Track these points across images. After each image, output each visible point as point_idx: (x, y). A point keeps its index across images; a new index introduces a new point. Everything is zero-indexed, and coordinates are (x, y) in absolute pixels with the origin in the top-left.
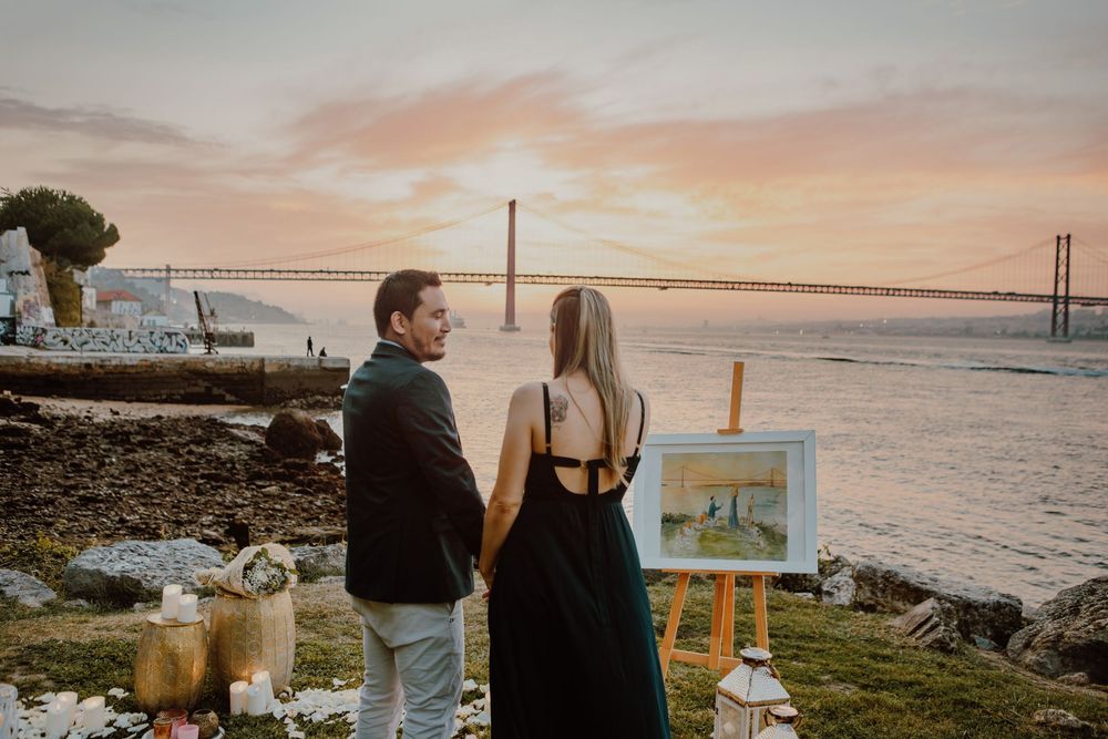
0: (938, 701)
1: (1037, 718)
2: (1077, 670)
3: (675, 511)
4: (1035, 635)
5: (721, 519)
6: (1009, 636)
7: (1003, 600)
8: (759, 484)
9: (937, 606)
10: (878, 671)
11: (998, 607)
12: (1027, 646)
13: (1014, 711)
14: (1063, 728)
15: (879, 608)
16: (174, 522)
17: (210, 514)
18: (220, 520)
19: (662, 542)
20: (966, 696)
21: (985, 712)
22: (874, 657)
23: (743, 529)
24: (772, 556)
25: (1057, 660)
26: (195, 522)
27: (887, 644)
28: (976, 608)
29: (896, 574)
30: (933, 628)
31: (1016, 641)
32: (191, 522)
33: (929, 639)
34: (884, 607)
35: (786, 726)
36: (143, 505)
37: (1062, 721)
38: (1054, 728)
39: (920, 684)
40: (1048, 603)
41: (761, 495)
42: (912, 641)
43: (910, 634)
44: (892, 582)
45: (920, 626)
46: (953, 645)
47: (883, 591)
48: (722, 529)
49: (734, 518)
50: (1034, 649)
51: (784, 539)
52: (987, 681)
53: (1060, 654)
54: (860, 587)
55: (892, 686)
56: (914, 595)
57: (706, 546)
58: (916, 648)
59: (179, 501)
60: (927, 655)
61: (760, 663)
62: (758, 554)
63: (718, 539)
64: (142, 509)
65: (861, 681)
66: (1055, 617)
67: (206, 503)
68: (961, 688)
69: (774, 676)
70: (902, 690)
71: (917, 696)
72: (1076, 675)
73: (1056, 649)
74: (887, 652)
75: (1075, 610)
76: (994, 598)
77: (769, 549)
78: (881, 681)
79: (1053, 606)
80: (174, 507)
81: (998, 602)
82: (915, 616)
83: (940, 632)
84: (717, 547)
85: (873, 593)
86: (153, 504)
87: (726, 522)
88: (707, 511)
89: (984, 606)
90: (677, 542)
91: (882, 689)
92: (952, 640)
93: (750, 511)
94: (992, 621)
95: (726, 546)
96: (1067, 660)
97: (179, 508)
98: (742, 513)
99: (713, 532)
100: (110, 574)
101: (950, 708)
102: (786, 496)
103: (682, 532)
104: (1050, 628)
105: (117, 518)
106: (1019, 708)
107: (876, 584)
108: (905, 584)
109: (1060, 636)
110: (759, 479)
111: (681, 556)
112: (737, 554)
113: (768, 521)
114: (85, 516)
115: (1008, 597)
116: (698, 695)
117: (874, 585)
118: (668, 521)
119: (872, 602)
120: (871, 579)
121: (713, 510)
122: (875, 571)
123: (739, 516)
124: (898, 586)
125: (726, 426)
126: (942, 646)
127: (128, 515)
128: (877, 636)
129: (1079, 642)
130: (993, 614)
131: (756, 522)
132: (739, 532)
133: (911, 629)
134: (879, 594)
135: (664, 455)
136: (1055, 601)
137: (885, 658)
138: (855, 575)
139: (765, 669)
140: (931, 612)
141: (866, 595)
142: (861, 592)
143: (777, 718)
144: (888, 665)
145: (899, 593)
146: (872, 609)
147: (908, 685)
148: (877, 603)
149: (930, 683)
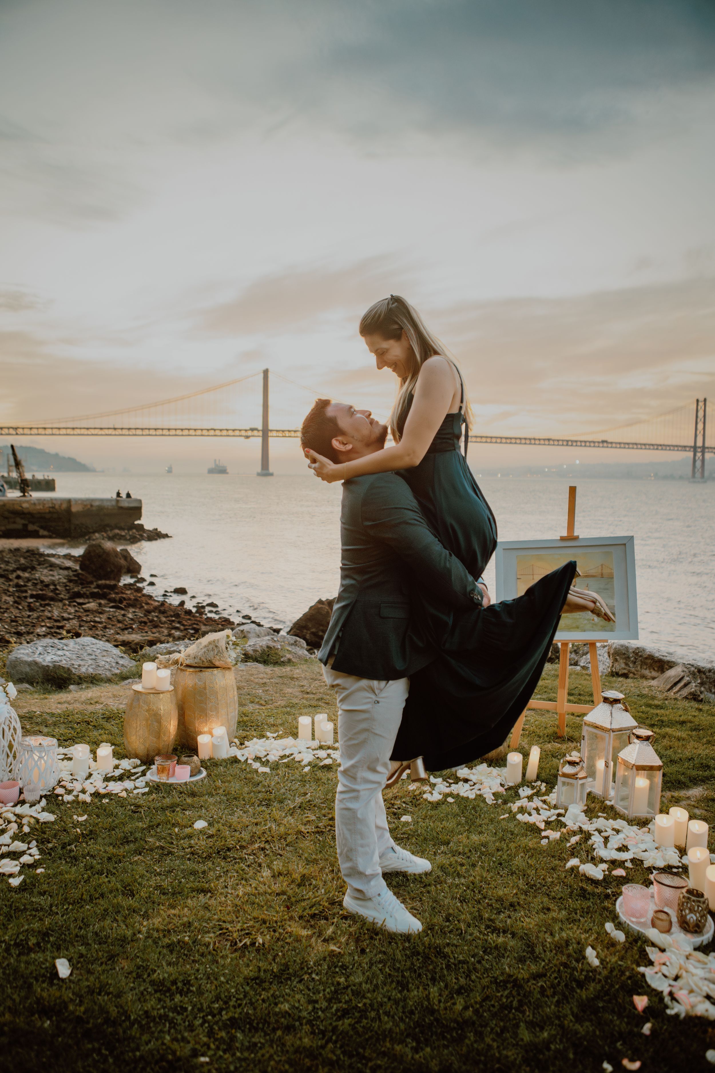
0: (709, 732)
8: (592, 576)
9: (685, 670)
10: (657, 714)
15: (631, 675)
16: (14, 633)
17: (43, 626)
18: (53, 630)
22: (649, 706)
24: (604, 629)
26: (32, 633)
27: (653, 698)
28: (704, 673)
29: (644, 650)
30: (686, 685)
32: (29, 633)
33: (685, 692)
34: (634, 674)
35: (645, 743)
39: (691, 722)
41: (593, 584)
42: (671, 694)
43: (669, 690)
44: (641, 656)
45: (676, 684)
46: (702, 696)
47: (635, 663)
54: (616, 660)
55: (671, 724)
56: (658, 664)
58: (675, 699)
59: (16, 617)
60: (686, 704)
61: (616, 701)
62: (593, 627)
65: (648, 722)
69: (626, 710)
70: (679, 726)
71: (692, 730)
74: (656, 702)
78: (662, 722)
80: (12, 621)
82: (669, 677)
83: (693, 687)
85: (626, 664)
91: (664, 726)
92: (701, 692)
95: (568, 622)
97: (17, 622)
100: (45, 664)
102: (612, 585)
107: (629, 657)
108: (651, 657)
110: (593, 572)
112: (577, 627)
116: (541, 734)
119: (626, 671)
120: (624, 654)
122: (627, 648)
124: (646, 658)
125: (565, 534)
126: (694, 697)
128: (644, 692)
133: (669, 687)
134: (631, 665)
135: (517, 557)
137: (657, 707)
138: (612, 651)
139: (620, 706)
140: (682, 674)
141: (620, 666)
142: (616, 664)
143: (638, 737)
144: (662, 711)
145: (646, 664)
146: (625, 676)
147: (683, 723)
148: (630, 672)
149: (696, 721)
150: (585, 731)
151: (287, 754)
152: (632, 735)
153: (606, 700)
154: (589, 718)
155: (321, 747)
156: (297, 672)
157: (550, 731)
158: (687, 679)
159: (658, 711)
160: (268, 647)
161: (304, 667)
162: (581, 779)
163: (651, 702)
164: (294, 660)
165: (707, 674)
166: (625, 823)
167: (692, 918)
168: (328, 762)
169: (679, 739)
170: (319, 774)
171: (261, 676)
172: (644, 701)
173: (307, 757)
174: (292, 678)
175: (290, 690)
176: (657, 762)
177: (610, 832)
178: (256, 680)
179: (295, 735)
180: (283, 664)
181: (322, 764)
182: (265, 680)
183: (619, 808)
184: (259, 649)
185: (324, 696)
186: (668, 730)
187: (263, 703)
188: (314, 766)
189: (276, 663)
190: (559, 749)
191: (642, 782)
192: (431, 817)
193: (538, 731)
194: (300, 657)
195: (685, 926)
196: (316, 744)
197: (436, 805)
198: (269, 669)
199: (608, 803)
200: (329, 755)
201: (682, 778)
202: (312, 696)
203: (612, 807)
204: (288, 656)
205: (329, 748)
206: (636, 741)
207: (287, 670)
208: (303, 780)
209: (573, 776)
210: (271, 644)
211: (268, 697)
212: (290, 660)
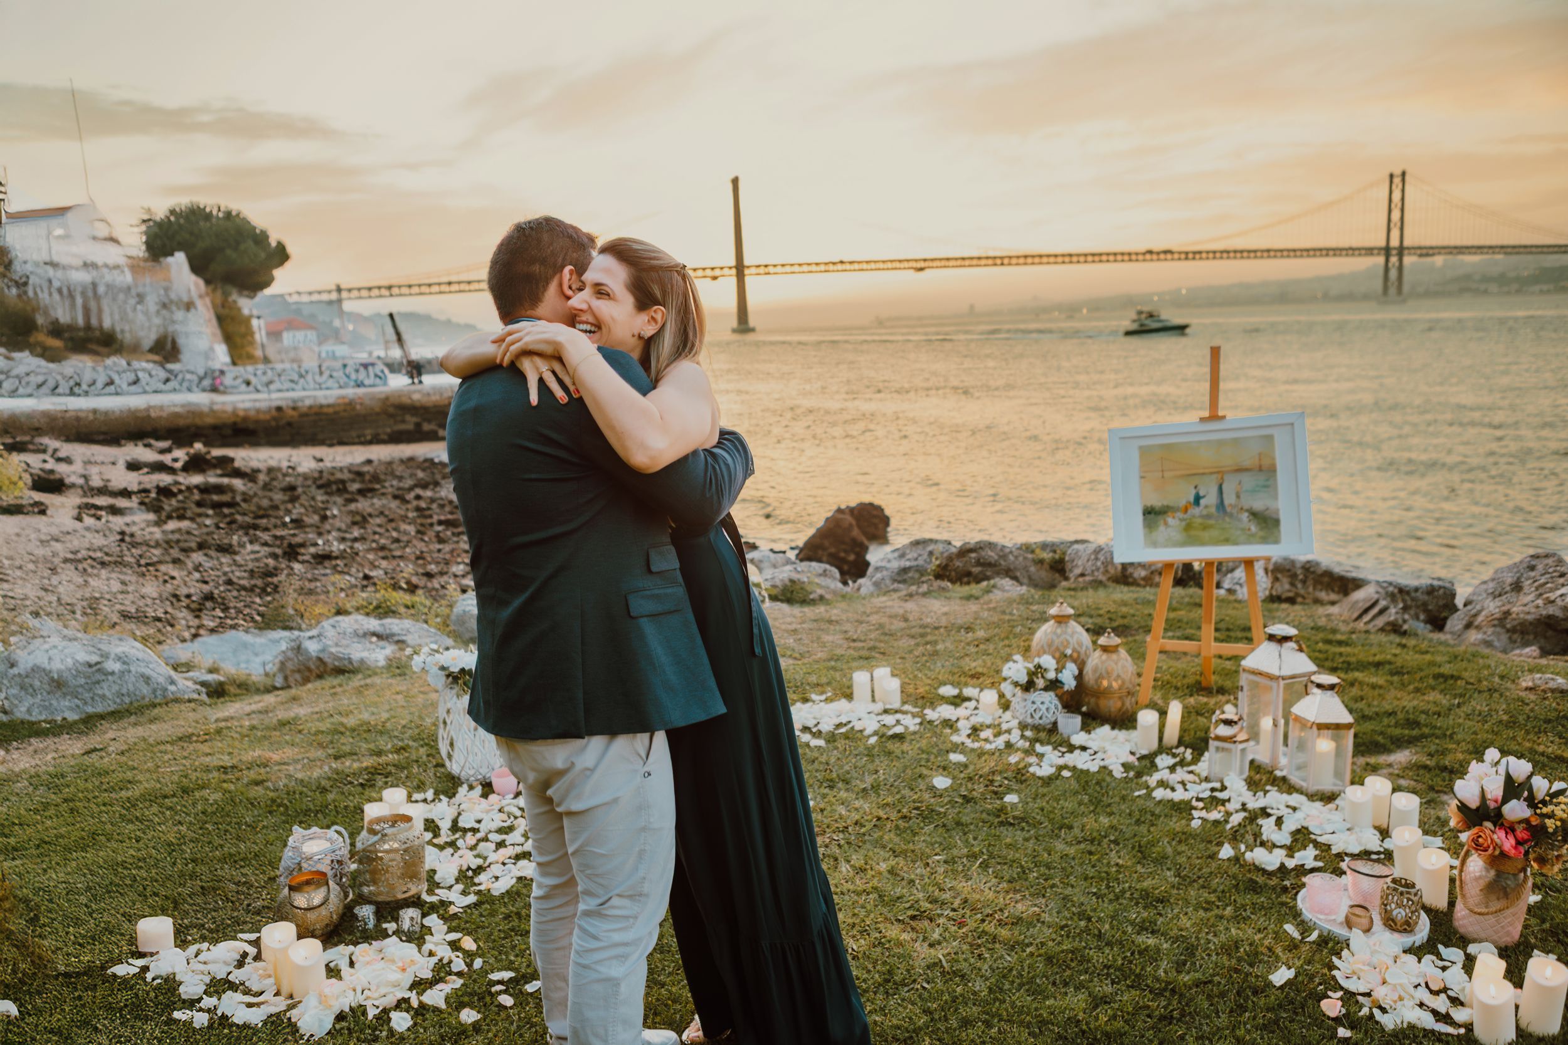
0: (1418, 676)
1: (1524, 684)
2: (1526, 644)
3: (1156, 502)
4: (1475, 615)
5: (1206, 507)
6: (1445, 619)
7: (1436, 583)
8: (1247, 470)
9: (1380, 590)
10: (1341, 654)
11: (1431, 590)
12: (1468, 626)
13: (1497, 679)
14: (1553, 691)
15: (1299, 600)
17: (459, 563)
19: (1145, 535)
20: (1442, 670)
21: (1467, 683)
22: (1329, 642)
23: (1231, 515)
24: (1264, 540)
25: (1505, 637)
26: (446, 573)
27: (1334, 631)
28: (1408, 593)
29: (1318, 564)
30: (1382, 612)
31: (1455, 623)
32: (442, 573)
33: (1380, 622)
34: (1304, 597)
35: (1329, 693)
36: (384, 558)
37: (1552, 685)
38: (1544, 691)
39: (1390, 663)
40: (1485, 582)
41: (1248, 481)
42: (1360, 625)
43: (1356, 619)
44: (1313, 573)
45: (1366, 611)
46: (1405, 627)
47: (1304, 582)
48: (1208, 516)
49: (1221, 505)
50: (1478, 628)
51: (1277, 522)
52: (1456, 657)
53: (1508, 631)
54: (1276, 579)
55: (1362, 666)
56: (1338, 583)
57: (1191, 534)
58: (1367, 632)
59: (422, 552)
60: (1383, 638)
61: (1286, 639)
62: (1250, 539)
63: (1205, 528)
64: (384, 564)
65: (1328, 664)
66: (1496, 595)
67: (452, 551)
68: (1432, 664)
69: (1301, 650)
70: (1373, 670)
71: (1392, 674)
72: (1527, 650)
73: (1503, 627)
74: (1339, 637)
75: (1517, 587)
76: (1424, 582)
77: (1261, 533)
78: (1349, 663)
79: (1491, 585)
80: (418, 558)
81: (1432, 585)
82: (1357, 602)
83: (1393, 614)
84: (1205, 535)
85: (1292, 584)
86: (394, 557)
87: (1213, 510)
88: (1192, 499)
89: (1416, 590)
90: (1162, 532)
91: (1352, 670)
92: (1405, 621)
93: (1238, 497)
94: (1425, 604)
95: (1215, 533)
96: (1515, 636)
97: (423, 558)
98: (1229, 499)
99: (1199, 520)
101: (1431, 682)
102: (1275, 480)
103: (1166, 524)
104: (1493, 607)
105: (361, 575)
106: (1502, 677)
108: (1328, 574)
109: (1507, 613)
110: (1247, 463)
111: (1166, 546)
112: (1227, 540)
113: (1258, 505)
114: (324, 575)
115: (1439, 579)
116: (1179, 684)
117: (1294, 576)
118: (1149, 513)
119: (1291, 594)
120: (1289, 570)
121: (1197, 499)
122: (1293, 562)
123: (1227, 502)
124: (1321, 575)
125: (1206, 414)
126: (1395, 628)
127: (371, 570)
128: (1320, 624)
129: (1529, 617)
130: (1426, 598)
131: (1245, 507)
132: (1227, 519)
133: (1356, 615)
134: (1300, 585)
135: (1141, 448)
136: (1493, 580)
137: (1340, 643)
138: (1271, 567)
139: (1292, 645)
140: (1376, 596)
141: (1284, 587)
142: (1277, 585)
143: (1319, 686)
144: (1348, 649)
145: (1321, 583)
146: (1291, 601)
147: (1378, 665)
148: (1297, 595)
149: (1399, 662)
150: (1244, 680)
151: (844, 721)
152: (1309, 684)
153: (1271, 638)
154: (1248, 662)
155: (886, 711)
156: (835, 613)
157: (1191, 680)
158: (1383, 603)
159: (1342, 649)
160: (792, 581)
161: (843, 605)
162: (1241, 742)
163: (1331, 637)
164: (828, 596)
165: (1413, 594)
166: (1303, 798)
167: (1400, 914)
168: (899, 729)
169: (1374, 687)
170: (890, 746)
171: (789, 620)
172: (1321, 635)
173: (870, 725)
174: (830, 622)
175: (830, 638)
176: (1348, 718)
177: (1284, 811)
178: (783, 627)
179: (849, 697)
180: (813, 602)
181: (891, 733)
182: (793, 627)
183: (1295, 779)
184: (779, 583)
185: (877, 644)
186: (1357, 674)
187: (797, 655)
188: (881, 735)
189: (804, 602)
190: (1206, 704)
191: (1325, 745)
192: (1044, 795)
193: (1174, 681)
194: (834, 592)
195: (1390, 923)
196: (879, 707)
197: (1048, 781)
198: (796, 610)
199: (1278, 773)
200: (898, 722)
201: (1380, 739)
202: (860, 644)
203: (1284, 779)
204: (820, 591)
205: (896, 712)
206: (1316, 690)
207: (821, 609)
208: (870, 753)
209: (1230, 739)
210: (795, 576)
211: (804, 649)
212: (822, 598)
